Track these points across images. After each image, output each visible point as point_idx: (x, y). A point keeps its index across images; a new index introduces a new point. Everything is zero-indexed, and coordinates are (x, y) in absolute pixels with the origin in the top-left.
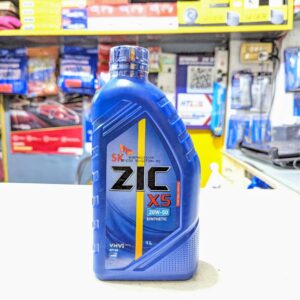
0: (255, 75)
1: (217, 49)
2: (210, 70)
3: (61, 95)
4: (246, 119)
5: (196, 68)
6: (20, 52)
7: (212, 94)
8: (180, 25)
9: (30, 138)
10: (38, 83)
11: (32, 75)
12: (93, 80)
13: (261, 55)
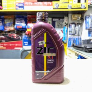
0: (76, 24)
1: (64, 16)
2: (62, 23)
3: (15, 31)
4: (74, 38)
5: (58, 22)
6: (2, 17)
7: (63, 30)
8: (54, 9)
9: (5, 45)
10: (8, 27)
11: (6, 24)
12: (26, 26)
13: (78, 18)
